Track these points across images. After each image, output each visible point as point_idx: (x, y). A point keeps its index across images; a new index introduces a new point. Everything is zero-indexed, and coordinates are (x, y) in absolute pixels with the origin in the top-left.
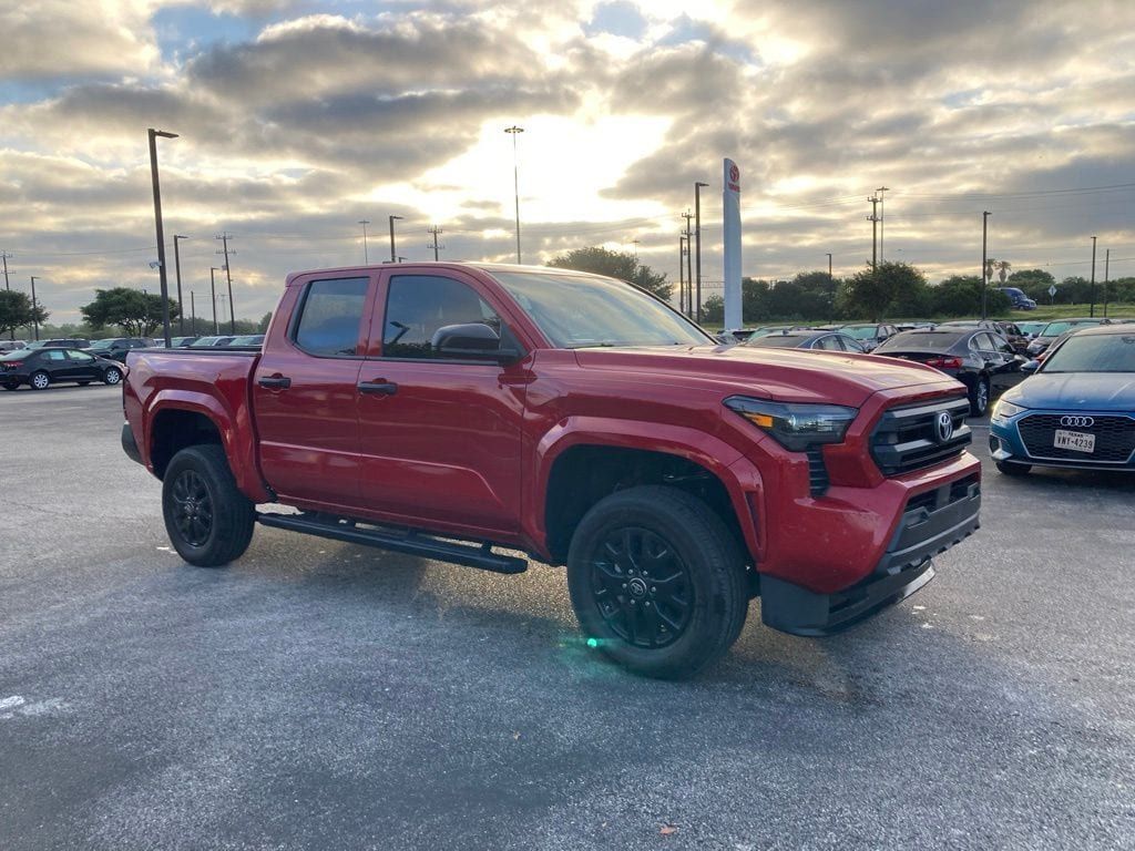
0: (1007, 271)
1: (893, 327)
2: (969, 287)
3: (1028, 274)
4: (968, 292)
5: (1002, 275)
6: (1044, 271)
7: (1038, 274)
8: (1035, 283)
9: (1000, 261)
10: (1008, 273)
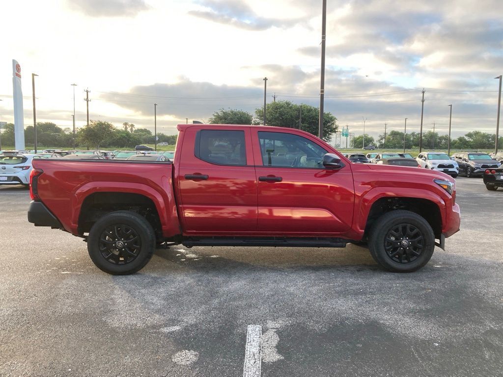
0: (133, 128)
1: (100, 152)
2: (124, 135)
3: (141, 130)
4: (124, 137)
5: (131, 130)
6: (148, 129)
7: (145, 130)
8: (145, 134)
9: (130, 124)
10: (134, 129)
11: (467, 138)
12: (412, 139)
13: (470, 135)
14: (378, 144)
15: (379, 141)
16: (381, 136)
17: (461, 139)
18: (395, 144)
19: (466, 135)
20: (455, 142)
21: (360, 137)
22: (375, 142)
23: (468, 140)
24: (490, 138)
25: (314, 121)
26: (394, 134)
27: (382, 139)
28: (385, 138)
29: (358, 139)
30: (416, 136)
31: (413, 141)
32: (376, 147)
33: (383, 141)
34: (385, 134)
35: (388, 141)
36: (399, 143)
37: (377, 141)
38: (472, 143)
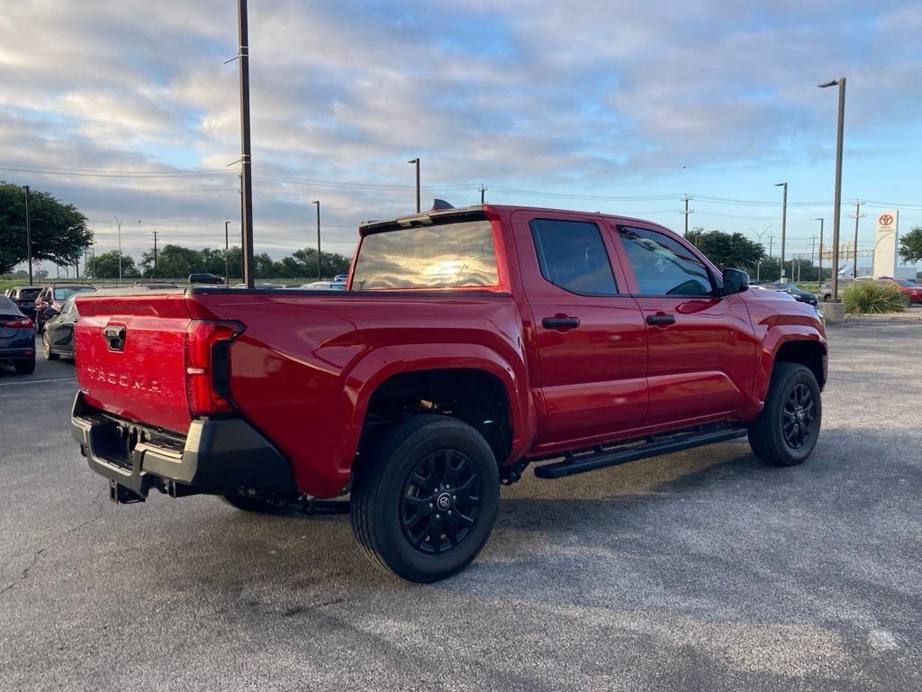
11: (296, 259)
12: (204, 260)
13: (300, 255)
14: (142, 271)
15: (144, 263)
16: (145, 254)
17: (287, 261)
18: (174, 271)
19: (295, 255)
20: (278, 266)
21: (105, 257)
22: (136, 266)
23: (299, 263)
24: (330, 259)
25: (39, 219)
26: (172, 251)
27: (149, 261)
28: (155, 259)
29: (101, 260)
30: (211, 255)
31: (207, 264)
32: (139, 276)
33: (152, 264)
34: (155, 250)
35: (161, 264)
36: (182, 268)
37: (139, 265)
38: (305, 269)
